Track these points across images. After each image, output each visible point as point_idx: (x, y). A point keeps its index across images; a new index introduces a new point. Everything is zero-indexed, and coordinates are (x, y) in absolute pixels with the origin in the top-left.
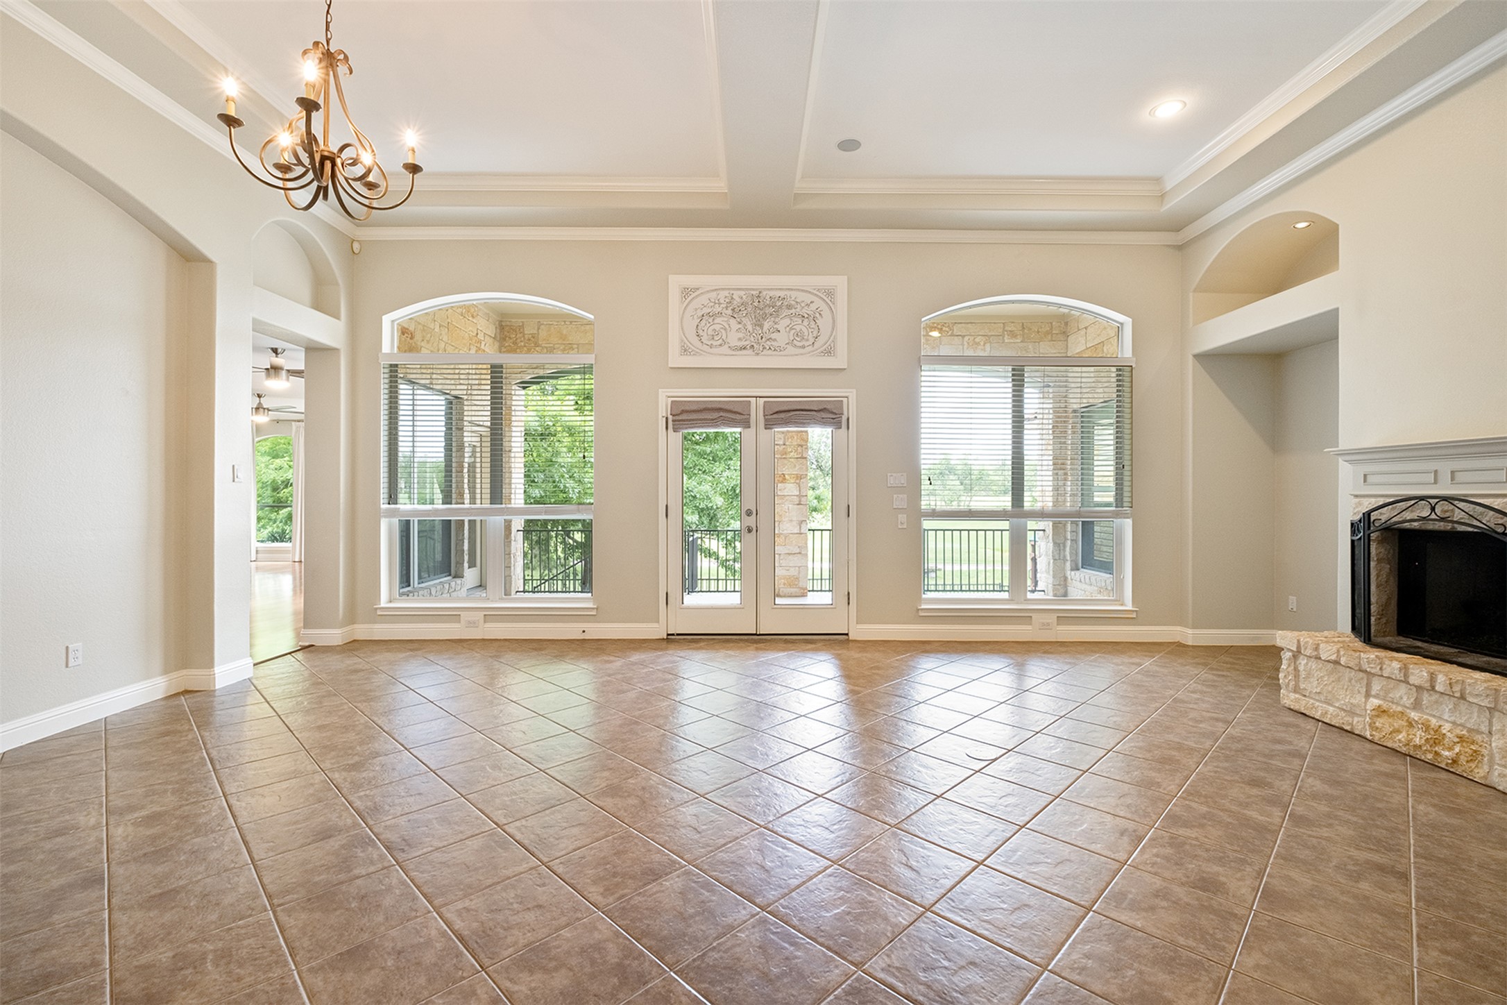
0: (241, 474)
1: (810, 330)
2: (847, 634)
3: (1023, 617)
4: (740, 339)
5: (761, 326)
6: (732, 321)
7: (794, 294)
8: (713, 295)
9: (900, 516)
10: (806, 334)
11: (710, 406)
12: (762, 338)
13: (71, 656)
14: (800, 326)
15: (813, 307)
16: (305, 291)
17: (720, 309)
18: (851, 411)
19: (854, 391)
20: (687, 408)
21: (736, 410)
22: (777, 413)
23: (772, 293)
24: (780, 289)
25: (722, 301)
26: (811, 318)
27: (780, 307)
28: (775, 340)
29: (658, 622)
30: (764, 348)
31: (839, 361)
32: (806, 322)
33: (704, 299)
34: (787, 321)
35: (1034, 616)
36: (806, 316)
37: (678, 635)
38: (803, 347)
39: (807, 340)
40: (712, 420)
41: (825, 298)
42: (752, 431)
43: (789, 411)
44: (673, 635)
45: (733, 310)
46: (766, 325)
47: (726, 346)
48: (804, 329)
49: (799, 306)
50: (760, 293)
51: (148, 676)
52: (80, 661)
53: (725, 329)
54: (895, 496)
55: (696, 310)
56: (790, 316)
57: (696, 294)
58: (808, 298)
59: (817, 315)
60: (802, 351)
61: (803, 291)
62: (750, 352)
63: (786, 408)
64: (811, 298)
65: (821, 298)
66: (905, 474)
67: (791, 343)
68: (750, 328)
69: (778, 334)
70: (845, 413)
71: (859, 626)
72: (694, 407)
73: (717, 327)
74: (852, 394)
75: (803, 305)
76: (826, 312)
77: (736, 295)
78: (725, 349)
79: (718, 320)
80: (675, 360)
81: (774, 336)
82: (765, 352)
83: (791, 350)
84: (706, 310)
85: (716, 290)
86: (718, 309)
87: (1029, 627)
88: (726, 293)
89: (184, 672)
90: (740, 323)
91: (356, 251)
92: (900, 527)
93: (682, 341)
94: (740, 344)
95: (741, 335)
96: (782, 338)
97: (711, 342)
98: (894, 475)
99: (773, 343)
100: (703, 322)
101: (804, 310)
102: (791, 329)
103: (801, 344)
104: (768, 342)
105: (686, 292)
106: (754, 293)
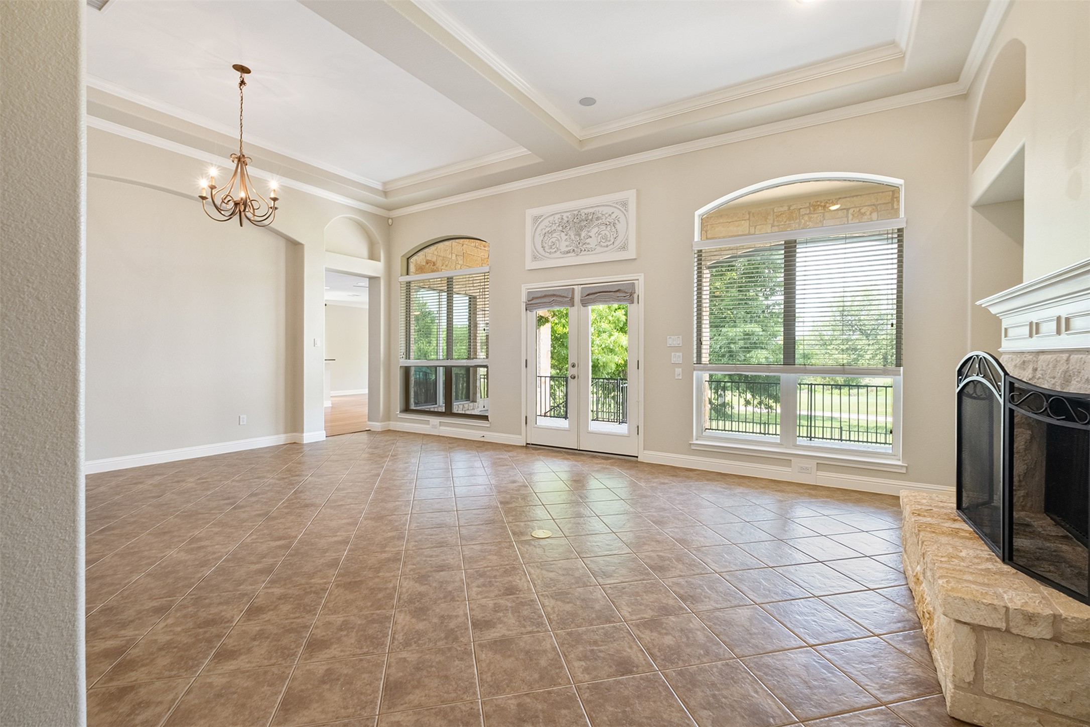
0: (318, 343)
1: (612, 234)
2: (637, 457)
3: (784, 460)
4: (567, 246)
5: (579, 235)
6: (563, 234)
7: (600, 209)
8: (551, 219)
9: (676, 369)
10: (609, 236)
11: (547, 294)
12: (579, 244)
13: (241, 420)
14: (605, 231)
15: (614, 216)
16: (364, 251)
17: (555, 228)
18: (640, 290)
19: (643, 274)
20: (535, 296)
21: (563, 295)
22: (588, 295)
23: (586, 211)
24: (592, 207)
25: (557, 222)
26: (612, 225)
27: (591, 220)
28: (588, 244)
29: (521, 435)
30: (581, 250)
31: (631, 254)
32: (609, 229)
33: (546, 223)
34: (596, 229)
35: (793, 459)
36: (608, 223)
37: (532, 444)
38: (607, 246)
39: (610, 241)
40: (549, 302)
41: (621, 208)
42: (575, 308)
43: (597, 293)
44: (529, 444)
45: (562, 226)
46: (583, 234)
47: (559, 252)
48: (608, 234)
49: (604, 217)
50: (579, 212)
51: (277, 433)
52: (245, 423)
53: (558, 240)
54: (673, 354)
55: (542, 230)
56: (598, 225)
57: (541, 219)
58: (609, 210)
59: (616, 222)
60: (606, 249)
61: (607, 206)
62: (573, 254)
63: (594, 291)
64: (613, 209)
65: (618, 209)
66: (681, 337)
67: (599, 244)
68: (573, 237)
69: (591, 239)
70: (637, 291)
71: (646, 452)
72: (539, 295)
73: (554, 240)
74: (641, 277)
75: (607, 216)
76: (622, 219)
77: (565, 215)
78: (558, 254)
79: (554, 235)
80: (530, 264)
81: (588, 241)
82: (583, 253)
83: (599, 249)
84: (547, 229)
85: (553, 215)
86: (554, 227)
87: (789, 470)
88: (559, 216)
89: (295, 434)
90: (567, 235)
91: (390, 224)
92: (676, 378)
93: (534, 252)
94: (567, 249)
95: (567, 243)
96: (593, 242)
97: (551, 250)
98: (673, 337)
99: (587, 246)
100: (546, 237)
101: (608, 220)
102: (599, 234)
103: (605, 244)
104: (584, 246)
105: (536, 219)
106: (575, 212)
